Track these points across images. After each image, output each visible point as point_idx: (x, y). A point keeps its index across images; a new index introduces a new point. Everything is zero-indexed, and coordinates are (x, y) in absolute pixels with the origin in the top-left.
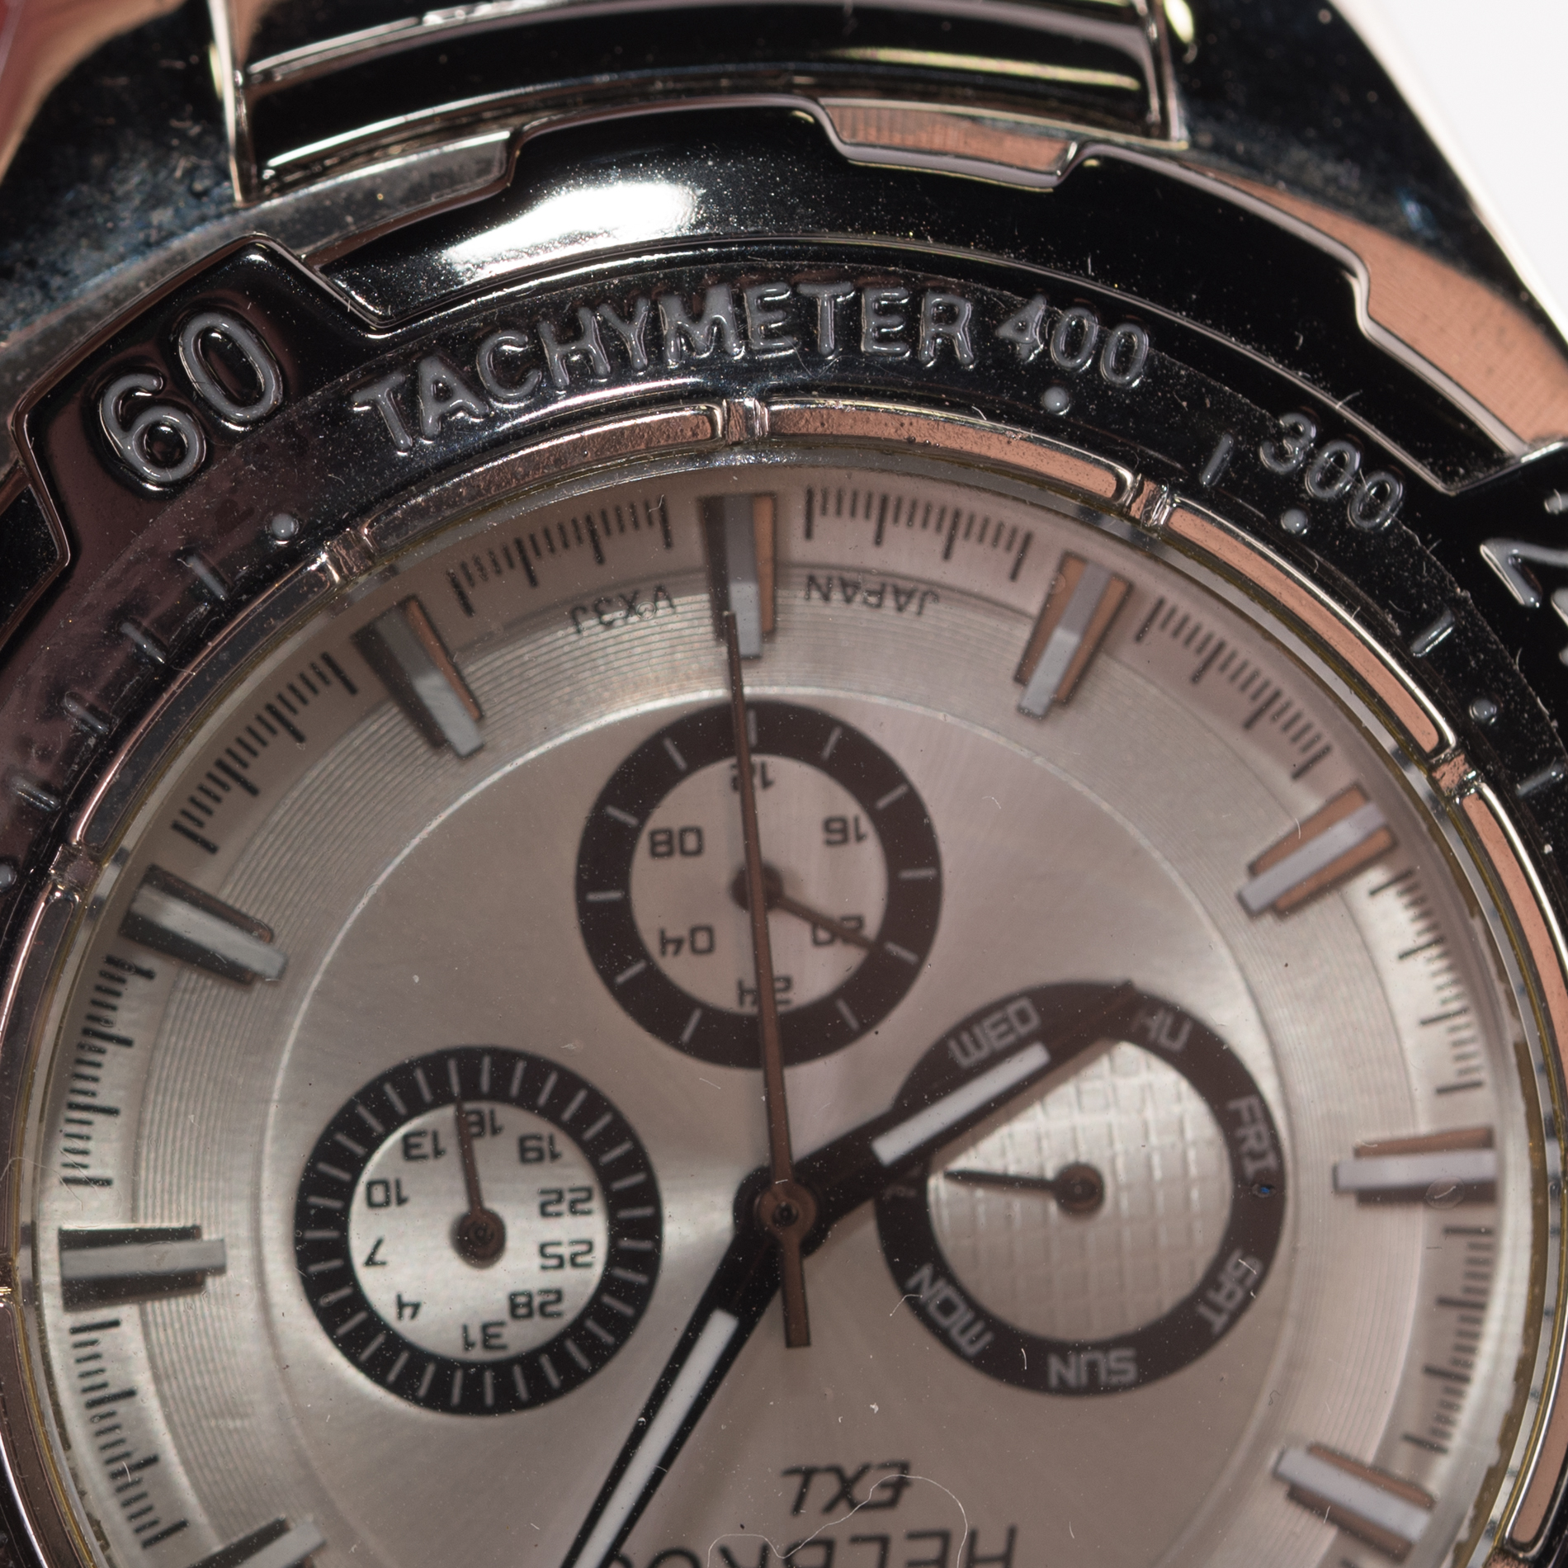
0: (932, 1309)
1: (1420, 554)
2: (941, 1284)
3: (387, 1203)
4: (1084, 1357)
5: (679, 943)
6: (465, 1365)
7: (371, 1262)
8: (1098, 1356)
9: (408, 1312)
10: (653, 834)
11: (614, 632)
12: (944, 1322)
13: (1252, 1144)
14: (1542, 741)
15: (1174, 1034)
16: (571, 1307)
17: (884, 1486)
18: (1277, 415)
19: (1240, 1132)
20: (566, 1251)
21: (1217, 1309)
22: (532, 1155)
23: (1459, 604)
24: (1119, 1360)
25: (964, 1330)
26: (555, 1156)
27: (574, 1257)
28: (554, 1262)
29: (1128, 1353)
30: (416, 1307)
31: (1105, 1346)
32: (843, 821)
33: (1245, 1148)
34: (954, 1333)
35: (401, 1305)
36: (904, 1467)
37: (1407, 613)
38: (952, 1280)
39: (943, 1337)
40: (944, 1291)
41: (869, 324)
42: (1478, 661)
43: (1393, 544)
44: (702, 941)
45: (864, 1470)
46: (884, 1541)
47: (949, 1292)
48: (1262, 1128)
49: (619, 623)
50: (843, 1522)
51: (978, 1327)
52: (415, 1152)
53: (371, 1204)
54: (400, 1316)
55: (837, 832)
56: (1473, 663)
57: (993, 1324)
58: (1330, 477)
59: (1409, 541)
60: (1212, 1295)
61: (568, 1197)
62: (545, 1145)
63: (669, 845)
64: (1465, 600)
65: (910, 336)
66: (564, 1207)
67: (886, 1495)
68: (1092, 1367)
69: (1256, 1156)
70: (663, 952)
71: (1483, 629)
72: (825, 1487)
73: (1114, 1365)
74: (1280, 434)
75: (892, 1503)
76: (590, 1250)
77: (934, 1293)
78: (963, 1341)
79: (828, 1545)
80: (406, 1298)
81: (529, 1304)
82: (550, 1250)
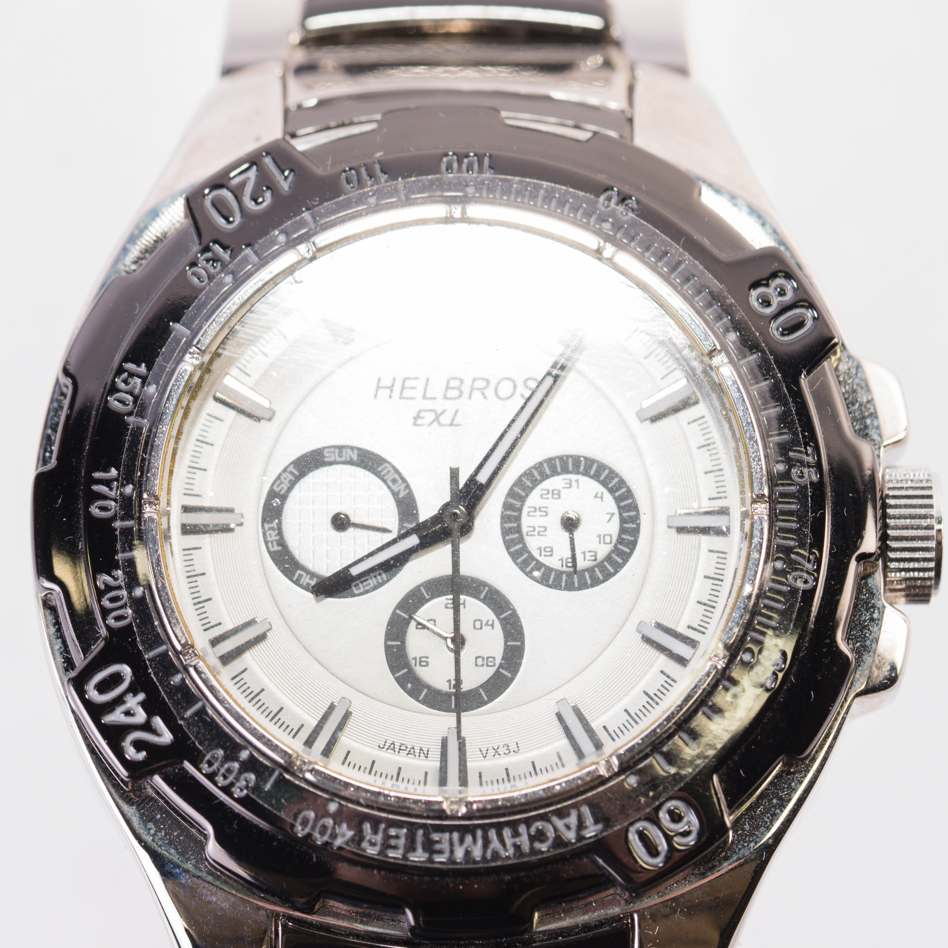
0: (400, 481)
1: (196, 738)
2: (396, 490)
3: (604, 536)
4: (343, 459)
5: (487, 624)
6: (578, 473)
7: (613, 515)
8: (338, 459)
9: (599, 495)
10: (494, 665)
11: (503, 743)
12: (396, 476)
13: (273, 533)
14: (155, 664)
15: (300, 576)
16: (537, 492)
17: (422, 418)
18: (247, 796)
19: (278, 538)
20: (538, 513)
21: (291, 473)
22: (548, 549)
23: (183, 718)
24: (329, 457)
25: (389, 472)
26: (540, 549)
27: (535, 511)
28: (542, 509)
29: (326, 460)
30: (596, 496)
31: (335, 463)
32: (420, 665)
33: (277, 532)
34: (392, 471)
35: (602, 498)
36: (415, 424)
37: (204, 716)
38: (392, 491)
39: (397, 471)
40: (395, 488)
41: (402, 841)
42: (177, 696)
43: (207, 743)
44: (478, 625)
45: (430, 424)
46: (424, 397)
47: (393, 487)
48: (269, 539)
49: (501, 746)
50: (439, 405)
51: (382, 474)
52: (593, 554)
53: (611, 536)
54: (602, 493)
55: (424, 662)
56: (179, 696)
57: (377, 474)
58: (229, 771)
59: (200, 743)
60: (293, 479)
61: (536, 533)
62: (543, 553)
63: (487, 661)
64: (180, 719)
65: (387, 837)
66: (537, 529)
67: (422, 414)
68: (340, 456)
69: (272, 529)
70: (493, 621)
71: (174, 708)
72: (445, 419)
73: (333, 455)
74: (247, 787)
75: (420, 412)
76: (529, 513)
77: (399, 487)
78: (390, 468)
79: (445, 397)
80: (600, 500)
81: (553, 494)
82: (544, 514)
